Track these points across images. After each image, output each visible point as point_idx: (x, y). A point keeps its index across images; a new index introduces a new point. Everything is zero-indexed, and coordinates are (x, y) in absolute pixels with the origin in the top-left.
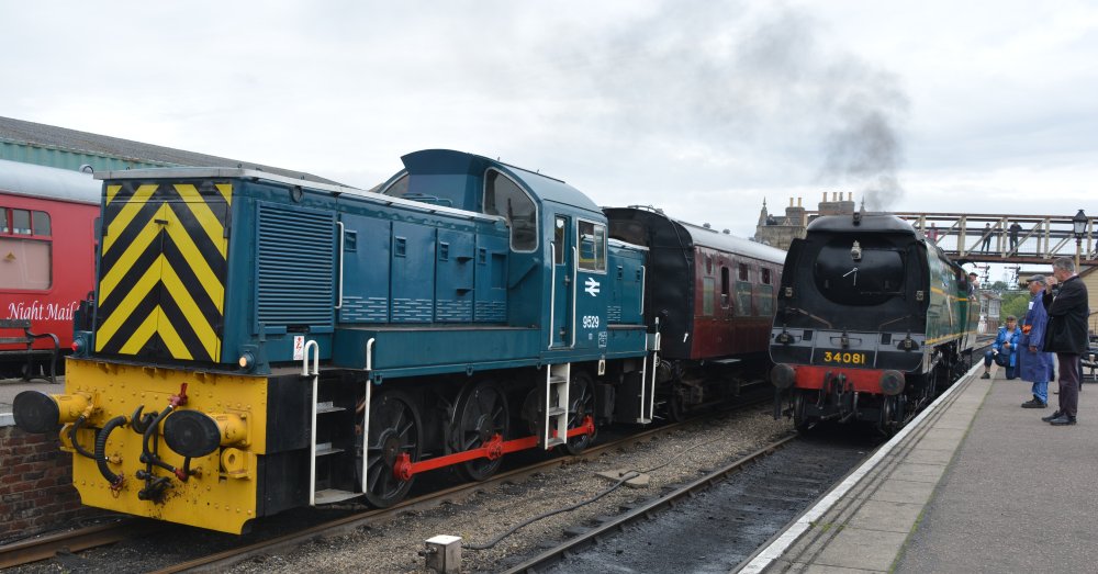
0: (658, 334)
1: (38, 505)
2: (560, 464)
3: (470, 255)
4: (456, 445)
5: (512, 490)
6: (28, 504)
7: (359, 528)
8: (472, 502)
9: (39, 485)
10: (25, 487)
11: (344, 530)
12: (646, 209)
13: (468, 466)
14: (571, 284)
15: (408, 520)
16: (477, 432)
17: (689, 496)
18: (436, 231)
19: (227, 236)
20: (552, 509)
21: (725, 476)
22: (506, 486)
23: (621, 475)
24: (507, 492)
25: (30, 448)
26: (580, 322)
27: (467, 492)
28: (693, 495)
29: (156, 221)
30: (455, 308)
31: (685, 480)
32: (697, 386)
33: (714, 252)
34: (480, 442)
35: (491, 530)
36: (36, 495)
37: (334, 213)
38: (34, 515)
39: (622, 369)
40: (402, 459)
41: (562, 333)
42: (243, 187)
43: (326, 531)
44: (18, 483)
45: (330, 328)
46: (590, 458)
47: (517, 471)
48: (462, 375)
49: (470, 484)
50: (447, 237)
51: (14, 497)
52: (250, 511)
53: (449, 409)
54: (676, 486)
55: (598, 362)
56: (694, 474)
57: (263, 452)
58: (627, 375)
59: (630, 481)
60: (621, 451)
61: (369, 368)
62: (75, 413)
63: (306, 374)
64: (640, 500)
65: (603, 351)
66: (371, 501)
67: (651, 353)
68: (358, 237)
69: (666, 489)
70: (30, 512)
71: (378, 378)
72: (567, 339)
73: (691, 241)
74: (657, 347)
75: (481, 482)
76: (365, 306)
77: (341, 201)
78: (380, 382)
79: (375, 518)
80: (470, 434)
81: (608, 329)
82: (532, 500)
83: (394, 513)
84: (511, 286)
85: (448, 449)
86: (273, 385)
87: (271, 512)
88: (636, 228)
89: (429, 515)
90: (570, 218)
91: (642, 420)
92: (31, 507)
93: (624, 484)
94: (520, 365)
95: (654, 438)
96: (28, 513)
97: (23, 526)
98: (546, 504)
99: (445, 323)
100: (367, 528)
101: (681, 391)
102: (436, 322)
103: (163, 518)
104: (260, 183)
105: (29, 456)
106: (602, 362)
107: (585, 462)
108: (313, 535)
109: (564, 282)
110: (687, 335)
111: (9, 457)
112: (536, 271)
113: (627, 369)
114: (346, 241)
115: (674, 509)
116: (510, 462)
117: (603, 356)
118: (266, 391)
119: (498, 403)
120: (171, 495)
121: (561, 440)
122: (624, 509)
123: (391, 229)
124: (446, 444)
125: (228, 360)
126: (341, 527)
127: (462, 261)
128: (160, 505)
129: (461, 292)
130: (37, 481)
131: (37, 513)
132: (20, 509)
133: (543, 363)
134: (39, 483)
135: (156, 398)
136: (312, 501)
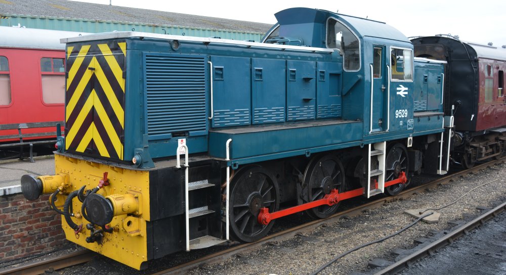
0: (452, 117)
1: (51, 235)
2: (383, 202)
3: (312, 75)
4: (305, 198)
5: (346, 225)
6: (45, 235)
7: (233, 256)
8: (316, 234)
9: (51, 224)
10: (42, 226)
11: (222, 258)
12: (446, 37)
13: (315, 211)
14: (386, 90)
15: (268, 250)
16: (321, 188)
17: (465, 234)
18: (286, 61)
19: (124, 76)
20: (367, 240)
21: (494, 216)
22: (343, 220)
23: (420, 213)
24: (342, 225)
25: (44, 203)
26: (393, 114)
27: (313, 227)
28: (467, 233)
29: (90, 69)
30: (302, 111)
31: (466, 218)
32: (481, 147)
33: (492, 61)
34: (323, 194)
35: (320, 260)
36: (49, 229)
37: (204, 55)
38: (49, 242)
39: (427, 141)
40: (263, 211)
41: (380, 122)
42: (133, 44)
43: (209, 260)
44: (38, 223)
45: (205, 132)
46: (404, 197)
47: (352, 210)
48: (303, 157)
49: (317, 221)
50: (295, 66)
51: (35, 232)
52: (144, 257)
53: (299, 176)
54: (458, 222)
55: (407, 139)
56: (473, 212)
57: (149, 220)
58: (430, 145)
59: (426, 219)
60: (427, 191)
61: (228, 159)
62: (55, 187)
63: (178, 166)
64: (431, 234)
65: (412, 131)
66: (242, 239)
67: (447, 129)
68: (224, 70)
69: (451, 225)
70: (47, 239)
71: (235, 165)
72: (383, 126)
73: (477, 56)
74: (452, 125)
75: (325, 219)
76: (232, 115)
77: (210, 47)
78: (237, 167)
79: (246, 249)
80: (315, 190)
81: (414, 117)
82: (356, 233)
83: (260, 244)
84: (344, 94)
85: (300, 201)
86: (153, 176)
87: (160, 255)
88: (439, 49)
89: (284, 244)
90: (385, 47)
91: (440, 172)
92: (47, 237)
93: (421, 220)
94: (348, 146)
95: (451, 181)
96: (45, 241)
97: (43, 248)
98: (365, 236)
99: (295, 121)
100: (238, 257)
101: (470, 150)
102: (287, 121)
103: (102, 254)
104: (145, 40)
105: (43, 208)
106: (410, 138)
107: (401, 200)
108: (199, 263)
109: (381, 89)
110: (473, 116)
111: (31, 209)
112: (359, 84)
113: (430, 140)
114: (216, 74)
115: (451, 245)
116: (345, 205)
117: (411, 135)
118: (148, 180)
119: (337, 168)
120: (105, 240)
121: (380, 191)
122: (417, 243)
123: (251, 63)
124: (299, 197)
125: (127, 159)
126: (221, 257)
127: (307, 80)
128: (100, 245)
129: (306, 101)
130: (50, 222)
131: (50, 240)
132: (40, 238)
133: (365, 143)
134: (51, 223)
135: (95, 180)
136: (188, 248)
